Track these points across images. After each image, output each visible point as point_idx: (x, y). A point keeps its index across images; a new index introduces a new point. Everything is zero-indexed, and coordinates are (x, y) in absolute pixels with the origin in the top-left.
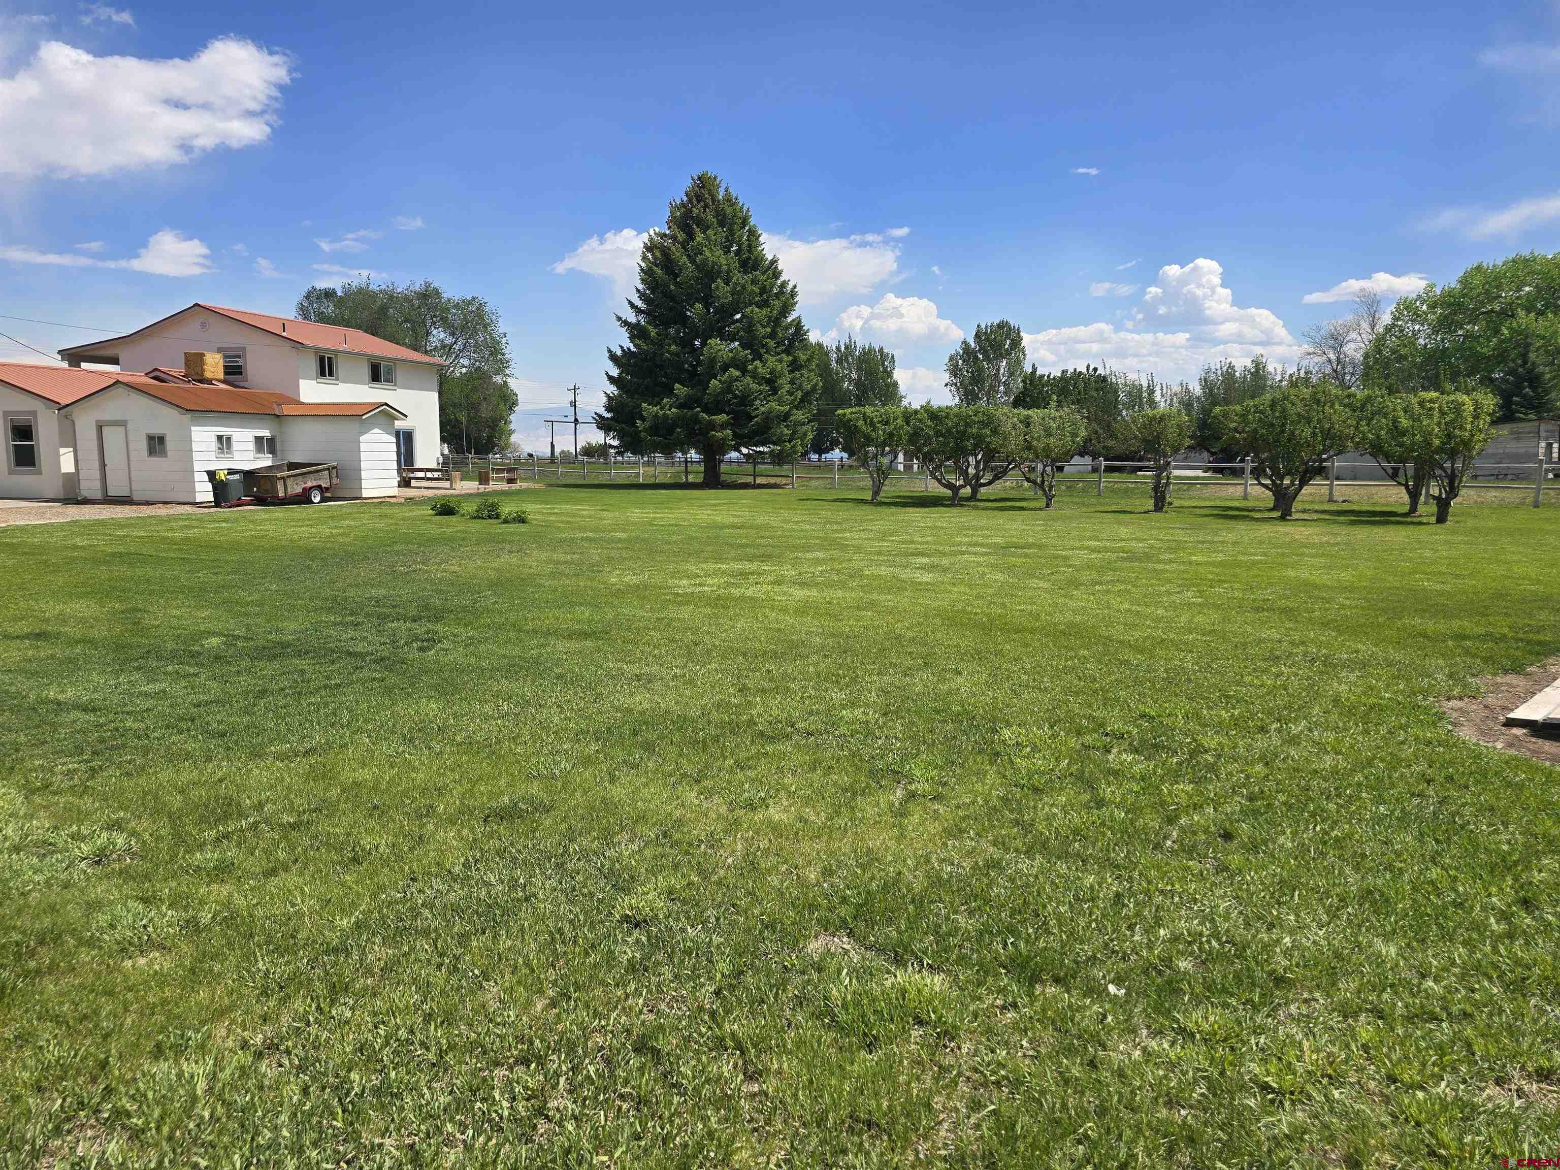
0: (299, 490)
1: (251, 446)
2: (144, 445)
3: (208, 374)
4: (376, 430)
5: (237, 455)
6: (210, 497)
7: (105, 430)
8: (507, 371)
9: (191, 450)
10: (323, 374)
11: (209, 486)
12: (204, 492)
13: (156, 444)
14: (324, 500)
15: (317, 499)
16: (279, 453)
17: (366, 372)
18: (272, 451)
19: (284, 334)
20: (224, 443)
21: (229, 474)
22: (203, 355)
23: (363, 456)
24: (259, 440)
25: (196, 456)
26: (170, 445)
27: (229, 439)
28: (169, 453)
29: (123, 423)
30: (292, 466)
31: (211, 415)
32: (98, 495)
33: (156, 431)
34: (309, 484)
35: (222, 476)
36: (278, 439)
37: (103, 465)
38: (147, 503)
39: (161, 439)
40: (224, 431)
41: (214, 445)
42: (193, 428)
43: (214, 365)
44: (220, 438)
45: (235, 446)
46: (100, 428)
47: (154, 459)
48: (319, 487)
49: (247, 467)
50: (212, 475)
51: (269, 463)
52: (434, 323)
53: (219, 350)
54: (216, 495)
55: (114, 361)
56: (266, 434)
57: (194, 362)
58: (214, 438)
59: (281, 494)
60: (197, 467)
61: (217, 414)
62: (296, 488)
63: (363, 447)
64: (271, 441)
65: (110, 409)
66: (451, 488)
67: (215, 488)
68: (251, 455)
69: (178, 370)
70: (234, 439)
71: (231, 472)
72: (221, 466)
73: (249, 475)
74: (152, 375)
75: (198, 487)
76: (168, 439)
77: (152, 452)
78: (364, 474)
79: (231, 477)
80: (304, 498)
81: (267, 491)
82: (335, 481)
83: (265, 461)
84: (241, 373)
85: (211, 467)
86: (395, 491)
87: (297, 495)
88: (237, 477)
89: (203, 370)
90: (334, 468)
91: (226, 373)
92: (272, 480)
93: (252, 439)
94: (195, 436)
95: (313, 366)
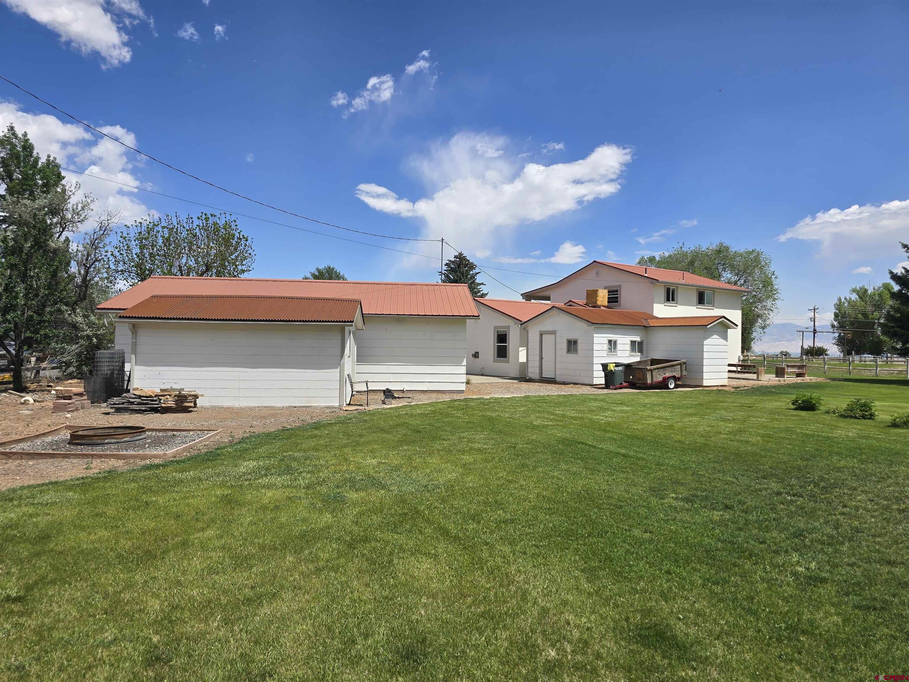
0: (660, 379)
1: (628, 347)
2: (565, 346)
3: (599, 303)
4: (715, 336)
5: (619, 353)
6: (603, 382)
7: (544, 336)
8: (775, 297)
9: (593, 350)
10: (668, 300)
11: (603, 374)
12: (599, 378)
13: (572, 345)
14: (676, 386)
15: (672, 386)
16: (644, 352)
17: (695, 297)
18: (641, 351)
19: (646, 275)
20: (612, 344)
21: (616, 366)
22: (597, 291)
23: (705, 355)
24: (633, 343)
25: (595, 354)
26: (580, 346)
27: (615, 342)
28: (579, 351)
29: (553, 333)
30: (654, 362)
31: (605, 326)
32: (536, 376)
33: (572, 337)
34: (667, 375)
35: (612, 367)
36: (645, 343)
37: (541, 358)
38: (564, 383)
39: (575, 342)
40: (613, 337)
41: (606, 347)
42: (595, 335)
43: (603, 297)
44: (610, 342)
45: (619, 347)
46: (541, 335)
47: (569, 355)
48: (674, 377)
49: (626, 361)
50: (605, 366)
51: (638, 359)
52: (724, 269)
53: (605, 288)
54: (606, 380)
55: (548, 299)
56: (638, 339)
57: (592, 295)
58: (607, 342)
59: (649, 381)
60: (596, 360)
61: (610, 326)
62: (659, 378)
63: (705, 348)
64: (641, 344)
65: (547, 324)
66: (758, 379)
67: (606, 376)
68: (628, 353)
69: (582, 301)
70: (618, 342)
71: (617, 365)
72: (611, 360)
73: (628, 366)
74: (569, 304)
75: (596, 374)
76: (579, 342)
77: (569, 351)
78: (705, 369)
79: (617, 369)
80: (663, 385)
81: (639, 379)
82: (684, 373)
83: (636, 358)
84: (617, 302)
85: (605, 361)
86: (725, 382)
87: (660, 382)
88: (620, 368)
89: (596, 300)
90: (684, 363)
91: (609, 302)
92: (643, 371)
93: (629, 343)
94: (596, 340)
95: (662, 294)
